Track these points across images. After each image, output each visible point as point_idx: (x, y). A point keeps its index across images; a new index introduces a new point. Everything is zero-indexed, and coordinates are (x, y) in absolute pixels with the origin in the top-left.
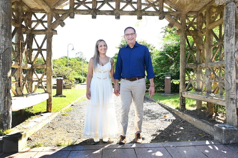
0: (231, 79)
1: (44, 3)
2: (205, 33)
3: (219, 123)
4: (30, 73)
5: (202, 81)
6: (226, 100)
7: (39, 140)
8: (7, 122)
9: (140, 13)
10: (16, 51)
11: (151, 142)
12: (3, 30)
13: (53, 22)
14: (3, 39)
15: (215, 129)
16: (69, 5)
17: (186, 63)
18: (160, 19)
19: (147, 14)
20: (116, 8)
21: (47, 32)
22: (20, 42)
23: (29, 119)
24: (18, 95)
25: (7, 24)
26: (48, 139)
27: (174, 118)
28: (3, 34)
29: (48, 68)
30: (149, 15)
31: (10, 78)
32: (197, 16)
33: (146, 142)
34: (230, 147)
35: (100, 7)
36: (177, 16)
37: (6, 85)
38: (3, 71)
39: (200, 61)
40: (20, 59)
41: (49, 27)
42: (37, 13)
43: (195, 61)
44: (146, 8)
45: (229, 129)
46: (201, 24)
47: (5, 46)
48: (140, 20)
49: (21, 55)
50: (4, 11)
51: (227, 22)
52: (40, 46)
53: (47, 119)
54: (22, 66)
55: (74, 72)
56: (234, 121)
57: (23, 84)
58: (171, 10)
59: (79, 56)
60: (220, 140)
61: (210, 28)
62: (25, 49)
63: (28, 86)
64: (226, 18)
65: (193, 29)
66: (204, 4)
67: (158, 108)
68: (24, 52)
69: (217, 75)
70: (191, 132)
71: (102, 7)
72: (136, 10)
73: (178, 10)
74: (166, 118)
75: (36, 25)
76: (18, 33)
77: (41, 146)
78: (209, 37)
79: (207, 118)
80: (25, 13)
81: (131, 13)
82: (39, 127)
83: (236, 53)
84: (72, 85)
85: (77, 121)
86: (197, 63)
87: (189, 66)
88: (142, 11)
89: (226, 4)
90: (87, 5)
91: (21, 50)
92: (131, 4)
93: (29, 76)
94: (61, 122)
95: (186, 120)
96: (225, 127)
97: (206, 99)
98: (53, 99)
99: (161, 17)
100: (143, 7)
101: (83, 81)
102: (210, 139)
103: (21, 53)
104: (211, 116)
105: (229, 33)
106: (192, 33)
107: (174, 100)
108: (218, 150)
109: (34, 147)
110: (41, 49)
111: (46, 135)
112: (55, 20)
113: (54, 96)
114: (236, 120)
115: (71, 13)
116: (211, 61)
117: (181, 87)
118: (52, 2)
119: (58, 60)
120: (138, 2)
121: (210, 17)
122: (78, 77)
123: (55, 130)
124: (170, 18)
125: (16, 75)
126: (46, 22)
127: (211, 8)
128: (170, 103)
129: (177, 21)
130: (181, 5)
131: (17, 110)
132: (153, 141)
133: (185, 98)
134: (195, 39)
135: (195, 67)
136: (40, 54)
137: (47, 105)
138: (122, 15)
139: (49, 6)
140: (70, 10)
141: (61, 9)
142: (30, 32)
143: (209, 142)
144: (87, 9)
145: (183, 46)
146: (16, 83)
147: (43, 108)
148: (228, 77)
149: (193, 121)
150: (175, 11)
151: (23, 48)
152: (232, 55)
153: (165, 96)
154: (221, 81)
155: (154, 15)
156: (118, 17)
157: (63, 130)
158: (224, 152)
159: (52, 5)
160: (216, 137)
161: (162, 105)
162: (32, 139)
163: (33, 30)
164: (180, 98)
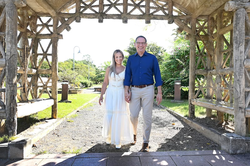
0: (240, 88)
1: (49, 7)
2: (216, 38)
3: (228, 132)
4: (35, 78)
5: (212, 88)
6: (234, 109)
7: (44, 147)
8: (12, 129)
9: (148, 17)
10: (21, 57)
11: (157, 151)
12: (9, 37)
13: (58, 26)
14: (9, 46)
15: (222, 139)
16: (75, 8)
17: (196, 69)
18: (169, 23)
19: (156, 17)
20: (123, 12)
21: (53, 36)
22: (25, 47)
23: (34, 125)
24: (23, 101)
25: (13, 30)
26: (53, 146)
27: (183, 126)
28: (9, 40)
29: (53, 73)
30: (157, 19)
31: (15, 84)
32: (208, 20)
33: (152, 151)
34: (237, 157)
35: (107, 11)
36: (187, 20)
37: (11, 91)
38: (9, 78)
39: (210, 68)
40: (25, 64)
41: (55, 32)
42: (42, 16)
43: (205, 67)
44: (155, 12)
45: (237, 138)
46: (212, 28)
47: (11, 52)
48: (148, 24)
49: (26, 60)
50: (10, 17)
51: (237, 29)
52: (45, 51)
53: (51, 125)
54: (27, 71)
55: (80, 75)
56: (242, 131)
57: (27, 89)
58: (181, 14)
59: (86, 59)
60: (227, 149)
61: (221, 33)
62: (30, 54)
63: (33, 92)
64: (236, 24)
65: (203, 34)
66: (215, 8)
67: (166, 115)
68: (29, 57)
69: (227, 82)
70: (199, 141)
71: (109, 10)
72: (144, 14)
73: (188, 14)
74: (174, 126)
75: (41, 30)
76: (23, 38)
77: (46, 153)
78: (220, 42)
79: (216, 126)
80: (30, 17)
81: (139, 17)
82: (44, 134)
83: (245, 61)
84: (78, 90)
85: (82, 128)
86: (207, 70)
87: (199, 72)
88: (151, 15)
89: (236, 10)
90: (93, 8)
91: (26, 55)
92: (139, 8)
93: (34, 81)
94: (66, 129)
95: (195, 129)
96: (232, 136)
97: (215, 107)
98: (59, 105)
99: (170, 22)
100: (152, 11)
101: (89, 85)
102: (217, 148)
103: (26, 58)
104: (221, 125)
105: (238, 40)
106: (202, 38)
107: (183, 107)
108: (224, 160)
109: (39, 154)
110: (46, 53)
111: (51, 142)
112: (61, 24)
113: (59, 102)
114: (245, 129)
115: (77, 17)
116: (221, 67)
117: (190, 94)
118: (58, 6)
119: (63, 63)
120: (146, 5)
121: (221, 22)
122: (84, 81)
123: (60, 137)
124: (179, 22)
125: (21, 81)
126: (51, 26)
127: (222, 12)
128: (179, 110)
129: (186, 26)
130: (191, 8)
131: (22, 117)
132: (159, 150)
133: (194, 105)
134: (205, 44)
135: (205, 73)
136: (45, 59)
137: (52, 111)
138: (129, 19)
139: (55, 10)
140: (76, 14)
141: (66, 12)
142: (35, 36)
143: (216, 151)
144: (93, 12)
145: (192, 51)
146: (21, 88)
147: (48, 114)
148: (236, 86)
149: (201, 129)
150: (185, 15)
151: (28, 53)
152: (241, 62)
153: (174, 102)
154: (231, 89)
155: (162, 19)
156: (125, 22)
157: (68, 137)
158: (230, 162)
159: (58, 9)
160: (224, 147)
161: (171, 113)
162: (37, 146)
163: (38, 34)
164: (189, 105)
